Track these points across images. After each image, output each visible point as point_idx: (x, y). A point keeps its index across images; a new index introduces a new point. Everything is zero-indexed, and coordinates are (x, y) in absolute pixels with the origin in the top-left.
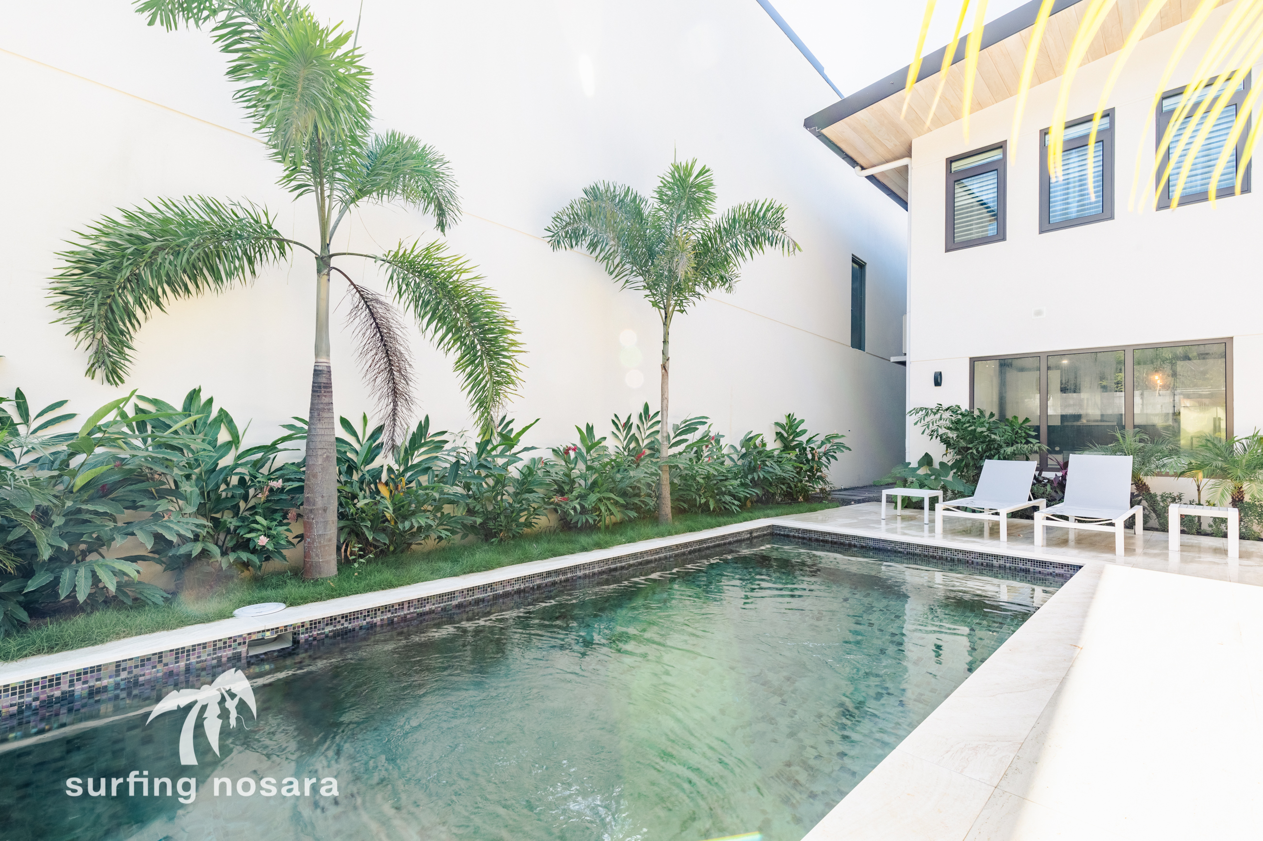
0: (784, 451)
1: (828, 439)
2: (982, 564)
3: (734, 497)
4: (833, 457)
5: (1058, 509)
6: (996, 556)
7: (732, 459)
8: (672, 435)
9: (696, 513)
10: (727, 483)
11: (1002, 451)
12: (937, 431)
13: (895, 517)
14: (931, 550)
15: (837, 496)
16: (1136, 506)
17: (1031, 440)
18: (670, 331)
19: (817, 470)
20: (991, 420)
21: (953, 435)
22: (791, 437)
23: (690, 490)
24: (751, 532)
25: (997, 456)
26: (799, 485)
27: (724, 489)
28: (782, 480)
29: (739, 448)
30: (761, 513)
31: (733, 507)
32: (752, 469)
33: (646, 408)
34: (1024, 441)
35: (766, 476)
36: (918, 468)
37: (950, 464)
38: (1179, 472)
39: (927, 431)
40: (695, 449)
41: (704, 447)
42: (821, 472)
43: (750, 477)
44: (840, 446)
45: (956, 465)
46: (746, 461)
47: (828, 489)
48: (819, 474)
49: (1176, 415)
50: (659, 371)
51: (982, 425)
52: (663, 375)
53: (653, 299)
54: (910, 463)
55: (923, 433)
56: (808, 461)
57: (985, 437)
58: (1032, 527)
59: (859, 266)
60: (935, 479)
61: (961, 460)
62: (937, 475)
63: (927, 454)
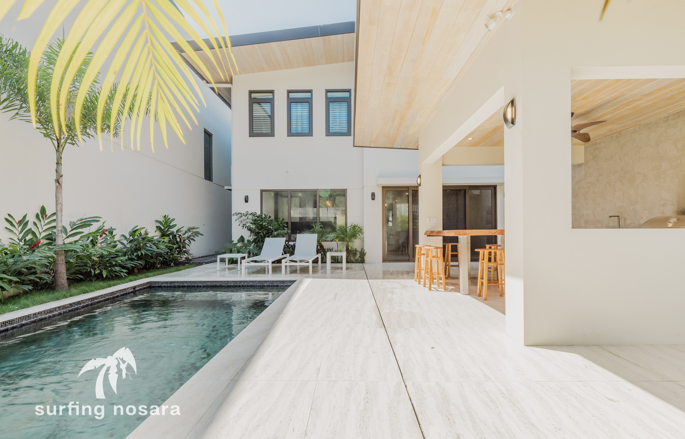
0: (162, 237)
1: (189, 230)
2: (260, 286)
3: (123, 267)
4: (193, 239)
5: (293, 258)
6: (266, 282)
7: (122, 244)
8: (69, 229)
9: (91, 280)
10: (117, 259)
11: (273, 234)
12: (246, 224)
13: (224, 269)
14: (238, 283)
15: (197, 261)
16: (319, 254)
17: (285, 228)
18: (63, 156)
19: (183, 247)
20: (270, 219)
21: (253, 227)
22: (166, 229)
23: (86, 266)
24: (134, 288)
25: (271, 236)
26: (171, 256)
27: (114, 263)
28: (160, 255)
29: (128, 237)
30: (143, 275)
31: (122, 274)
32: (137, 250)
33: (43, 210)
34: (282, 229)
35: (147, 252)
36: (237, 243)
37: (252, 241)
38: (331, 239)
39: (241, 225)
40: (91, 238)
41: (99, 237)
42: (186, 248)
43: (135, 254)
44: (197, 234)
45: (255, 241)
46: (133, 245)
47: (190, 258)
48: (184, 249)
49: (335, 218)
50: (54, 184)
51: (265, 221)
52: (57, 187)
53: (45, 132)
54: (233, 241)
55: (239, 225)
56: (177, 242)
57: (266, 227)
58: (281, 267)
59: (208, 136)
60: (245, 248)
61: (257, 238)
62: (246, 246)
63: (242, 236)
